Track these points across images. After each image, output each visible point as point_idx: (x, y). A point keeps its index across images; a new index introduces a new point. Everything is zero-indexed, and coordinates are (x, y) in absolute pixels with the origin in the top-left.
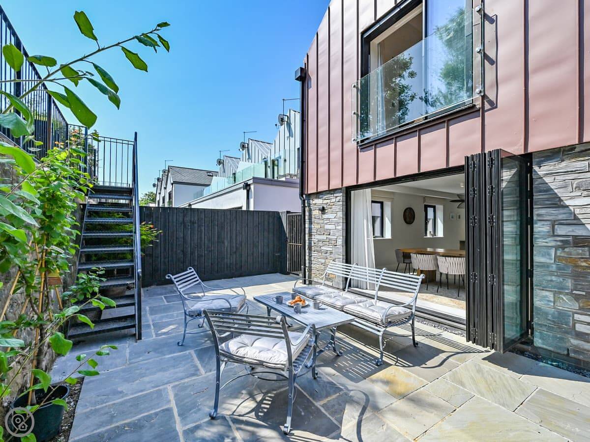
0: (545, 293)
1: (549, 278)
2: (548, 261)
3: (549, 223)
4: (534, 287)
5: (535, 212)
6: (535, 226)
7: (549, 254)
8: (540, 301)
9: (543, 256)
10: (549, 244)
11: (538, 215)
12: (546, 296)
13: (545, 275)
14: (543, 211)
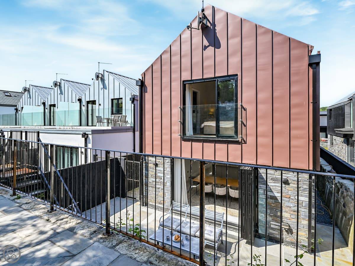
0: (262, 214)
1: (263, 209)
2: (263, 203)
3: (263, 190)
4: (259, 212)
5: (259, 185)
6: (259, 190)
7: (263, 201)
8: (261, 217)
9: (261, 201)
10: (263, 197)
11: (260, 187)
12: (262, 215)
13: (262, 208)
14: (261, 185)
